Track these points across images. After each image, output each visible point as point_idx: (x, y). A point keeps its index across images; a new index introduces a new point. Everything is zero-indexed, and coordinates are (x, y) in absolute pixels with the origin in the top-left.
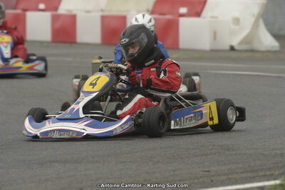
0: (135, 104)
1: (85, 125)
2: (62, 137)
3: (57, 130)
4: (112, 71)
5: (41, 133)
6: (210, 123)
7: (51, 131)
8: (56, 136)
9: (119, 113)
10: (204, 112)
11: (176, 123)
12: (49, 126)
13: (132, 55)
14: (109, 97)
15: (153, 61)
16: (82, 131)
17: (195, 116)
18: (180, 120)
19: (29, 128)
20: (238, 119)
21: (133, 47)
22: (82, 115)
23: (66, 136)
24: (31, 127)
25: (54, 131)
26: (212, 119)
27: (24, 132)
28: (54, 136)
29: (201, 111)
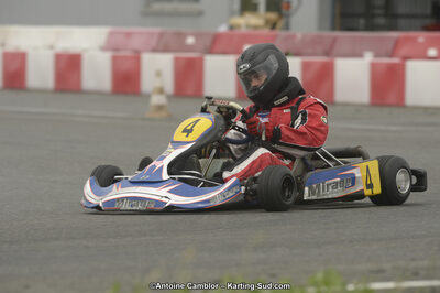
0: (254, 162)
1: (169, 191)
2: (134, 208)
3: (127, 198)
4: (220, 112)
5: (104, 203)
6: (368, 192)
7: (118, 199)
8: (126, 206)
9: (226, 175)
10: (357, 175)
11: (312, 192)
12: (116, 192)
13: (256, 88)
14: (214, 151)
15: (285, 98)
16: (164, 200)
17: (342, 181)
18: (318, 186)
19: (90, 194)
20: (414, 188)
21: (257, 77)
22: (165, 176)
23: (140, 207)
24: (92, 194)
25: (123, 199)
26: (370, 186)
27: (83, 201)
28: (123, 208)
29: (353, 174)
